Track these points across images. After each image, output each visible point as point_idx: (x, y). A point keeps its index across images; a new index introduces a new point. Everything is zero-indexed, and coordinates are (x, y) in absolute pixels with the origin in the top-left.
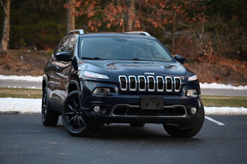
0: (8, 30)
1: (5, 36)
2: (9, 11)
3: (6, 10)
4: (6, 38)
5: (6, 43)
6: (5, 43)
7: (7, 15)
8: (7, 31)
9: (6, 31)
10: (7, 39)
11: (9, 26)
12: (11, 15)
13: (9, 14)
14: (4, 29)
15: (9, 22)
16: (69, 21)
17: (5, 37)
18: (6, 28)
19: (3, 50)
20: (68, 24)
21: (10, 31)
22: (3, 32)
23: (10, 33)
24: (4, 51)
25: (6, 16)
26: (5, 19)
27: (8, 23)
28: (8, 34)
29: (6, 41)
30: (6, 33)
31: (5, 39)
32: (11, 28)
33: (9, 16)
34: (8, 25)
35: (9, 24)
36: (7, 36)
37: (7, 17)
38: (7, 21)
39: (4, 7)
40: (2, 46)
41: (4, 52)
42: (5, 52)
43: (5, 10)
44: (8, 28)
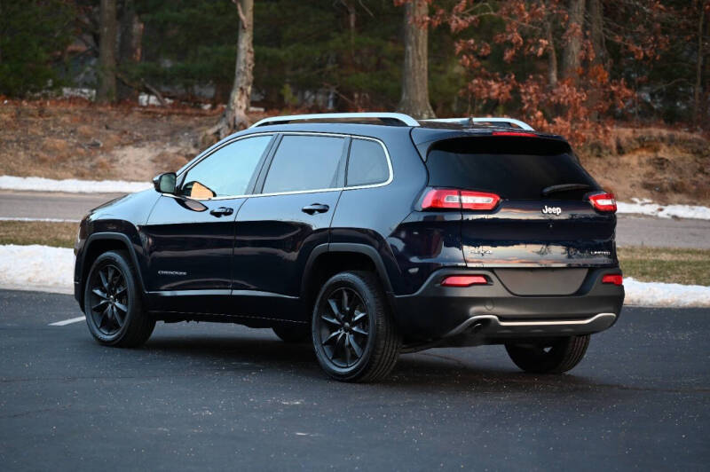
0: (250, 65)
1: (242, 81)
2: (250, 14)
3: (244, 13)
4: (244, 87)
5: (244, 98)
6: (240, 99)
7: (246, 26)
8: (245, 68)
9: (242, 68)
10: (246, 89)
11: (252, 56)
12: (256, 25)
13: (251, 23)
14: (238, 64)
15: (251, 45)
17: (240, 85)
18: (245, 61)
19: (235, 119)
20: (409, 48)
21: (254, 68)
22: (237, 71)
23: (255, 72)
24: (237, 119)
25: (243, 28)
26: (240, 37)
27: (248, 48)
28: (250, 77)
29: (243, 93)
30: (245, 74)
31: (241, 89)
32: (256, 59)
33: (251, 28)
34: (249, 51)
35: (252, 50)
36: (245, 82)
37: (245, 32)
38: (245, 43)
39: (239, 7)
40: (232, 107)
41: (237, 124)
42: (241, 124)
43: (241, 13)
44: (250, 61)
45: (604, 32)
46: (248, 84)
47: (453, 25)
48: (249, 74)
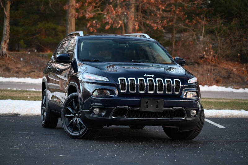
0: (8, 32)
1: (5, 38)
2: (9, 12)
3: (6, 11)
4: (6, 40)
5: (6, 44)
6: (4, 45)
7: (7, 16)
8: (7, 33)
9: (5, 33)
10: (7, 41)
11: (9, 28)
12: (11, 17)
13: (9, 15)
14: (4, 31)
15: (9, 24)
16: (70, 23)
17: (5, 39)
18: (6, 30)
19: (2, 52)
20: (68, 26)
21: (10, 33)
22: (3, 34)
23: (10, 34)
24: (3, 52)
25: (6, 17)
26: (5, 21)
27: (7, 25)
28: (8, 36)
29: (5, 42)
30: (6, 35)
31: (5, 41)
32: (10, 30)
33: (9, 17)
34: (8, 26)
35: (9, 26)
36: (6, 38)
37: (7, 19)
38: (7, 23)
39: (4, 9)
40: (2, 48)
41: (3, 54)
42: (5, 54)
43: (5, 11)
44: (8, 30)
45: (143, 19)
46: (8, 39)
47: (87, 16)
48: (8, 35)
